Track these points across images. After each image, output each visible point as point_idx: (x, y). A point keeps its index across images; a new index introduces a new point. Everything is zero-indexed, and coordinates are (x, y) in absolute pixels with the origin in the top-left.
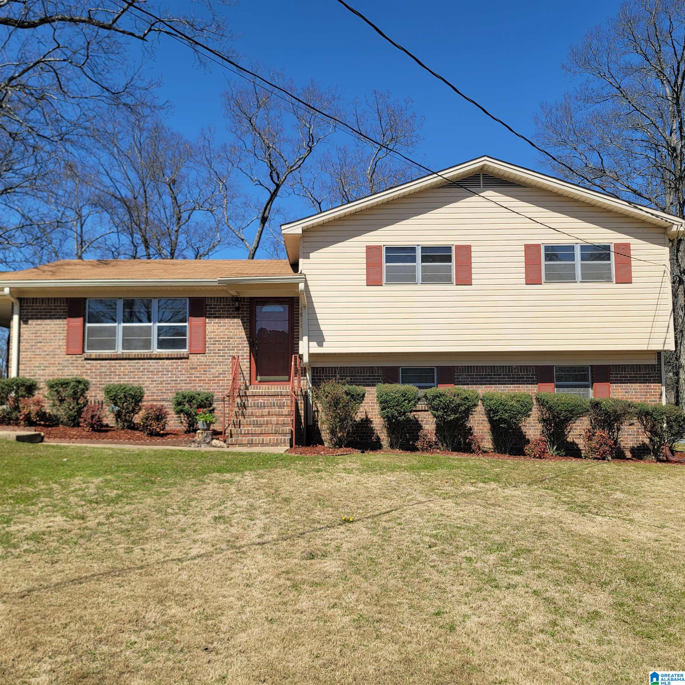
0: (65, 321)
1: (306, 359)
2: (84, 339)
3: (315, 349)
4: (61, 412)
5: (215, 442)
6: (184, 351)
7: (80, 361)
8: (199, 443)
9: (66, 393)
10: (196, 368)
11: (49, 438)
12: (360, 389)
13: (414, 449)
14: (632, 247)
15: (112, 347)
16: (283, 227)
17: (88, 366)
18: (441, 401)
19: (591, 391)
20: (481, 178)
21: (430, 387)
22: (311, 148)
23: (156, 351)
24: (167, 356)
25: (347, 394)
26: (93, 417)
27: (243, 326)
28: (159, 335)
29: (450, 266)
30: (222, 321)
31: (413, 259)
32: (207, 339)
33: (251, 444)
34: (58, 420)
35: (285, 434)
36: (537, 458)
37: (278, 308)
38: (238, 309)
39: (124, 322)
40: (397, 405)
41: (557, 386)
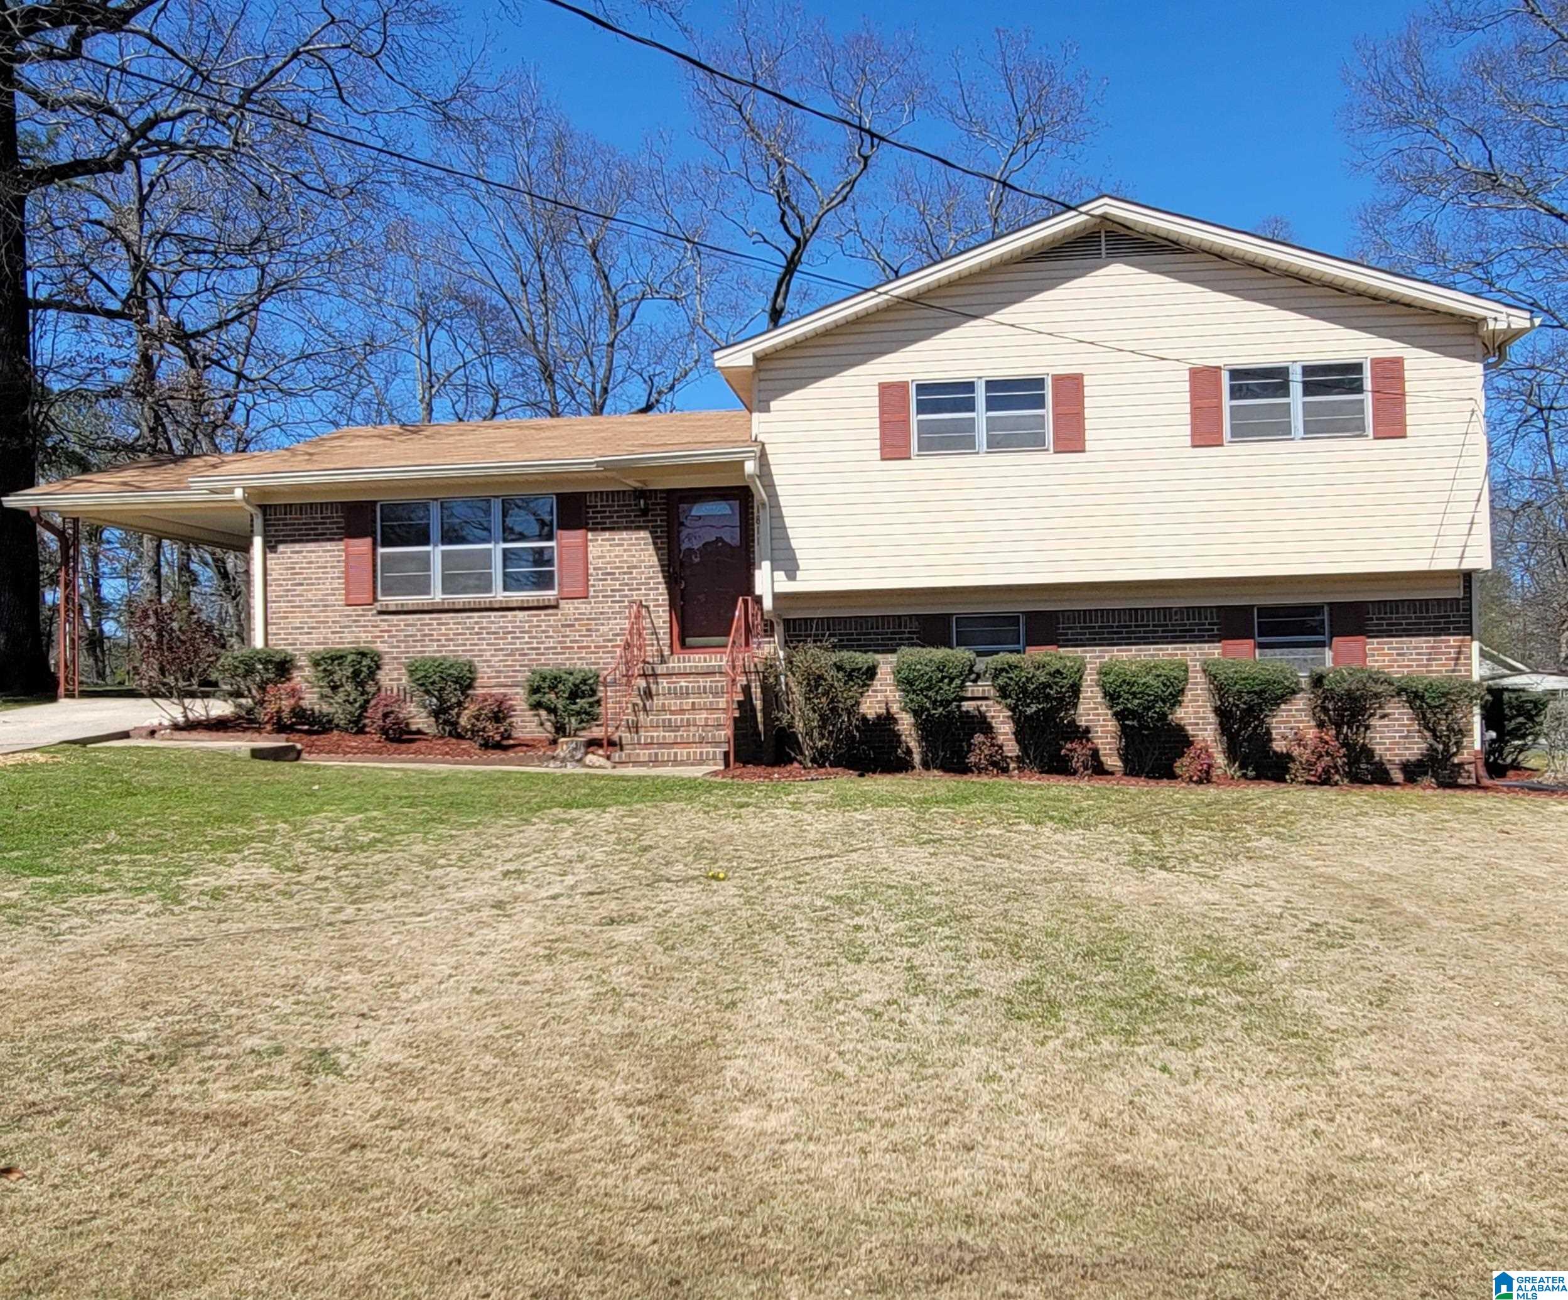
0: (341, 545)
1: (768, 604)
2: (375, 577)
3: (785, 585)
4: (334, 708)
5: (590, 758)
6: (550, 595)
7: (370, 615)
8: (563, 760)
9: (342, 673)
10: (573, 626)
11: (310, 753)
12: (861, 659)
13: (962, 768)
14: (1407, 365)
15: (426, 590)
16: (717, 355)
17: (384, 626)
18: (1011, 679)
19: (1328, 654)
20: (1103, 239)
21: (997, 653)
22: (866, 159)
23: (499, 595)
24: (519, 605)
25: (839, 668)
26: (386, 715)
27: (655, 543)
28: (505, 566)
29: (1043, 416)
30: (618, 536)
31: (970, 406)
32: (591, 571)
33: (655, 762)
34: (330, 721)
35: (717, 744)
36: (1196, 782)
37: (721, 508)
38: (644, 512)
39: (443, 543)
40: (929, 688)
41: (1262, 646)
